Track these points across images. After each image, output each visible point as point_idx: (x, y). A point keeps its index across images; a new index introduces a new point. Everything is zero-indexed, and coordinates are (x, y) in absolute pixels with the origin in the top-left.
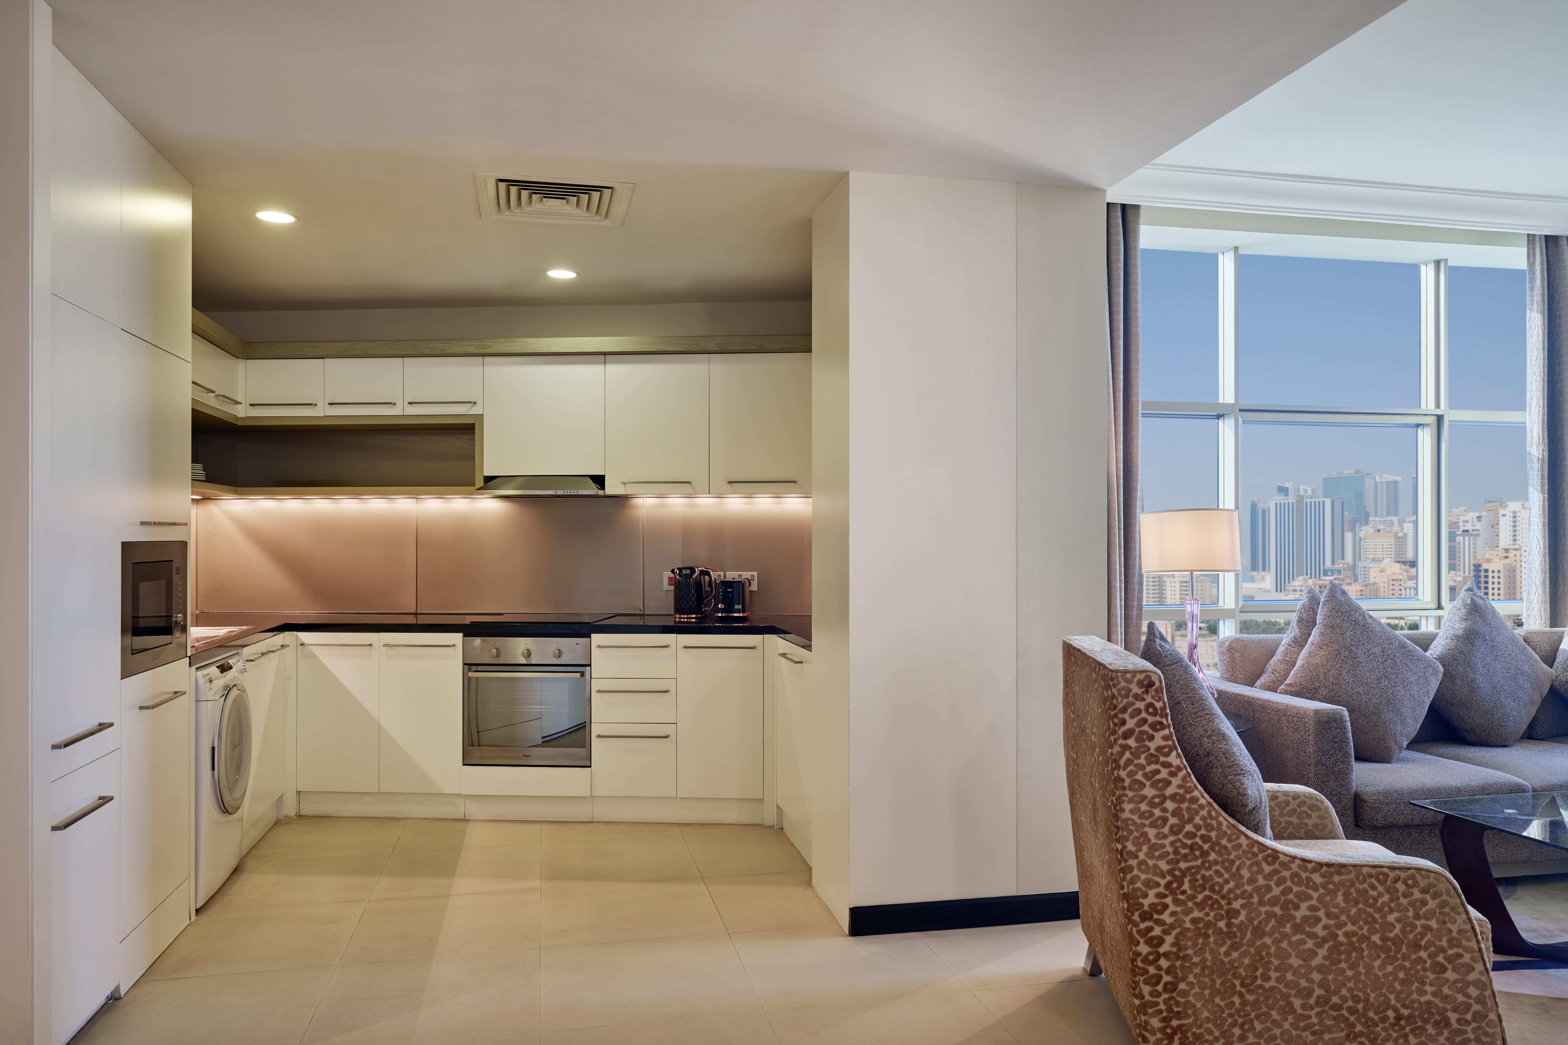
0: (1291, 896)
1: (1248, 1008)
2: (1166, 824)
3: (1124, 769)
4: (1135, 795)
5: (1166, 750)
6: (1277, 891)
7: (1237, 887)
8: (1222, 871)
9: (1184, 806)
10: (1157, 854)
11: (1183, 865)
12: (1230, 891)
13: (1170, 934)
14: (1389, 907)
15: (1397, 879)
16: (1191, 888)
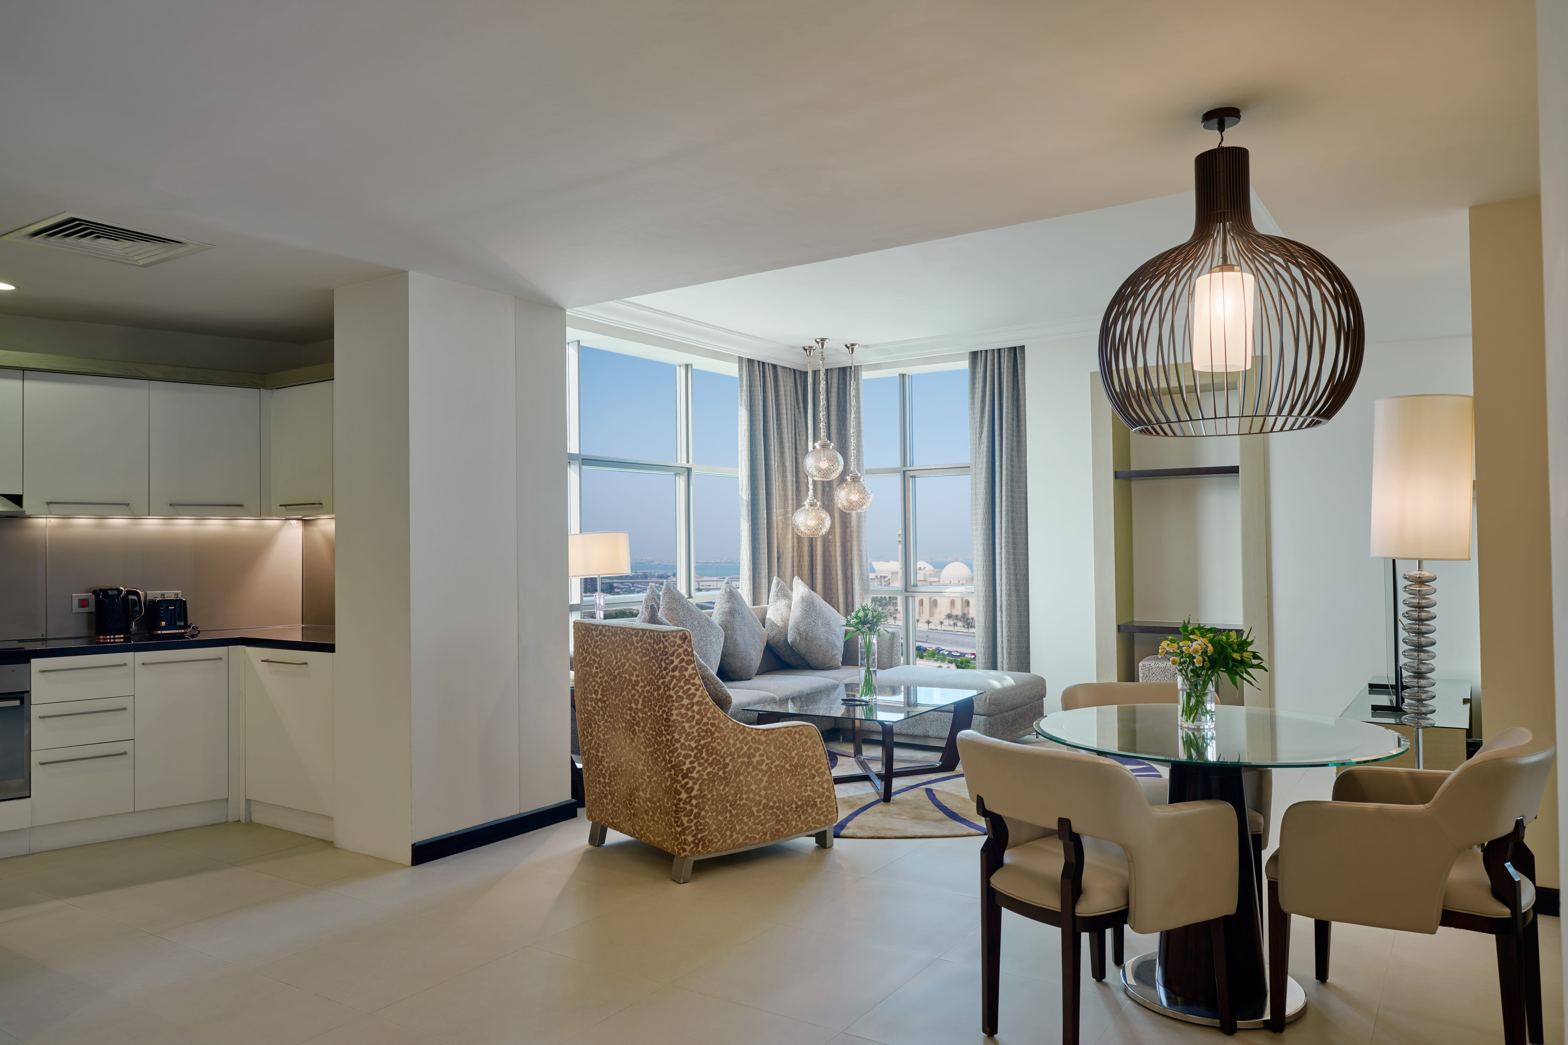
1: (733, 818)
2: (694, 720)
3: (673, 690)
4: (679, 705)
5: (694, 676)
6: (745, 749)
7: (728, 750)
8: (720, 742)
9: (702, 707)
10: (690, 738)
11: (702, 742)
12: (725, 753)
13: (697, 784)
14: (793, 748)
16: (706, 755)
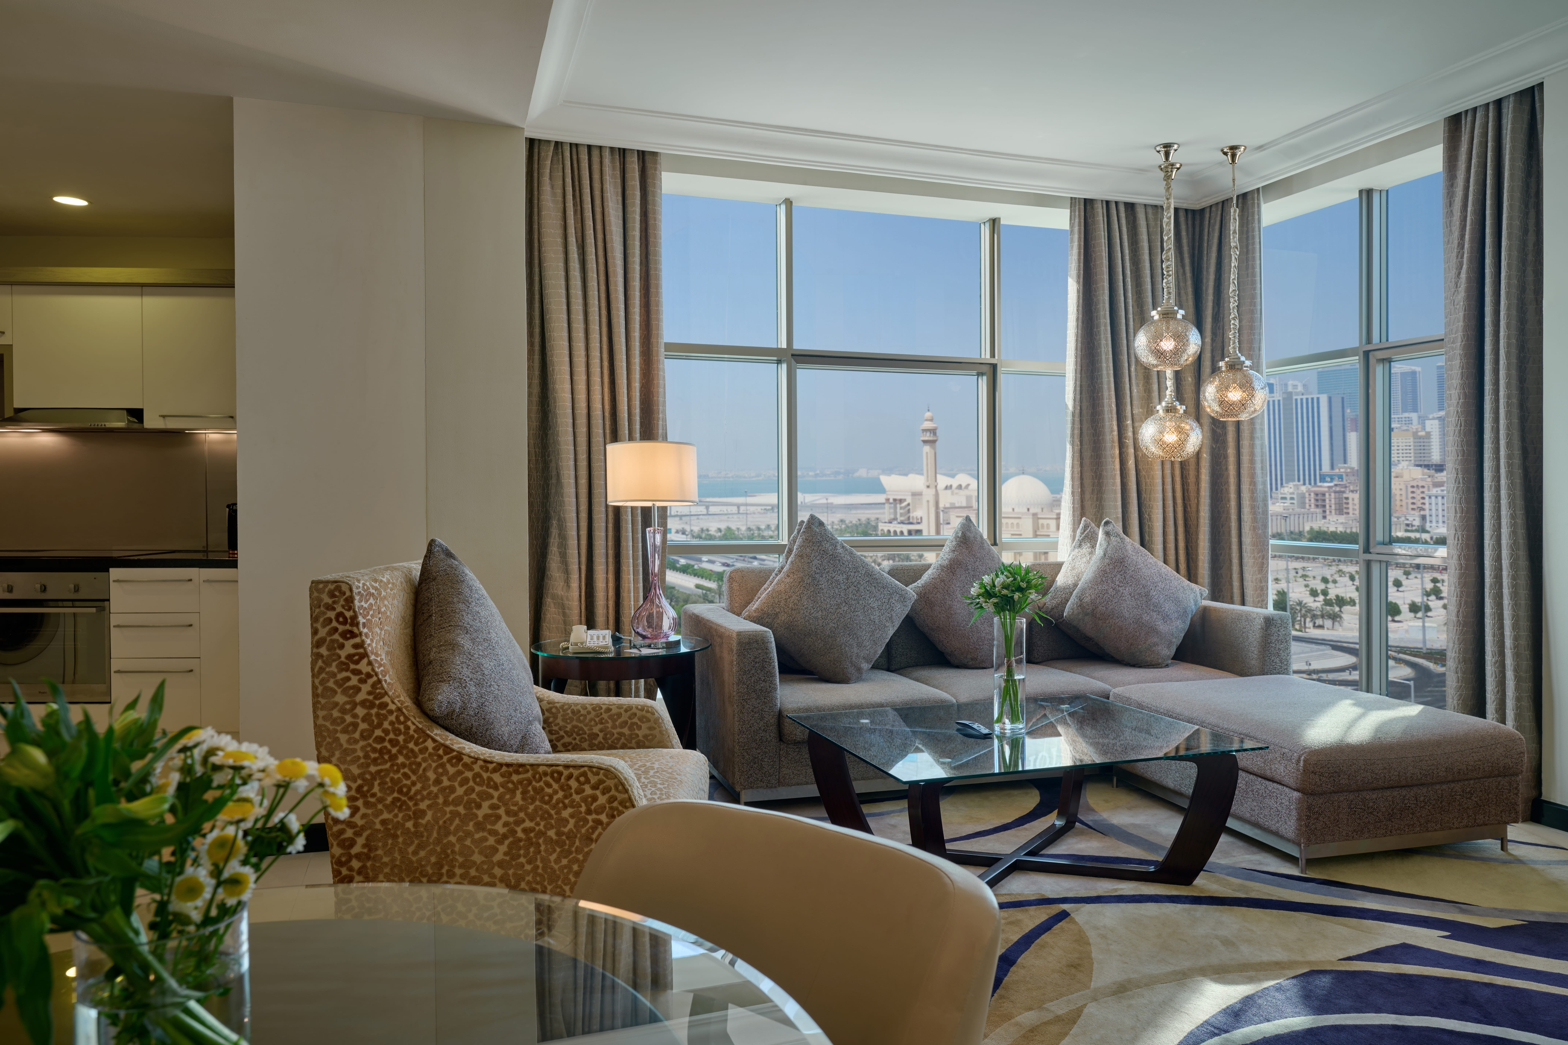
0: (474, 796)
2: (356, 730)
3: (317, 677)
5: (357, 657)
6: (460, 791)
7: (423, 788)
8: (410, 773)
9: (374, 711)
10: (349, 758)
11: (373, 769)
12: (417, 792)
13: (361, 835)
14: (563, 803)
15: (570, 777)
16: (380, 791)
